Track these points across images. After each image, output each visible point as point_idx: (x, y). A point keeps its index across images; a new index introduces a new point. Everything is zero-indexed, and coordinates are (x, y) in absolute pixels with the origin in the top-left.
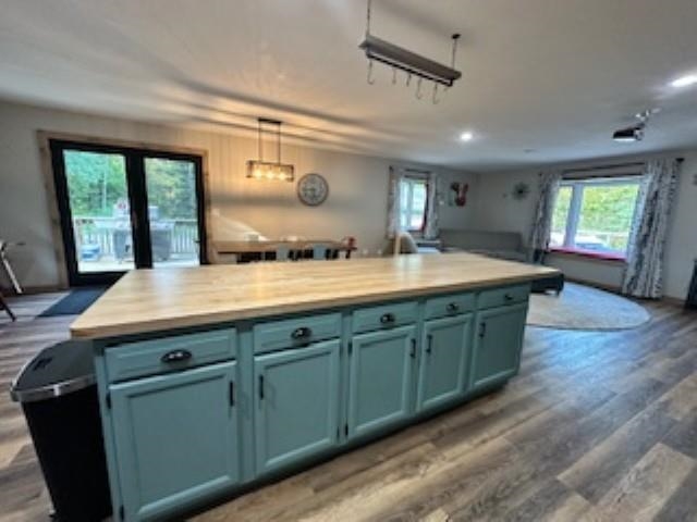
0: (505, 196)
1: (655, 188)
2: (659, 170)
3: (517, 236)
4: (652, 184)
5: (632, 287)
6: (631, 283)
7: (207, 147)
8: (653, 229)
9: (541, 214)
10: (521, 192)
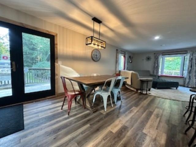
0: (143, 60)
1: (191, 57)
2: (192, 53)
3: (148, 71)
4: (190, 56)
5: (188, 85)
6: (188, 84)
7: (57, 32)
8: (192, 68)
9: (156, 65)
10: (148, 59)
